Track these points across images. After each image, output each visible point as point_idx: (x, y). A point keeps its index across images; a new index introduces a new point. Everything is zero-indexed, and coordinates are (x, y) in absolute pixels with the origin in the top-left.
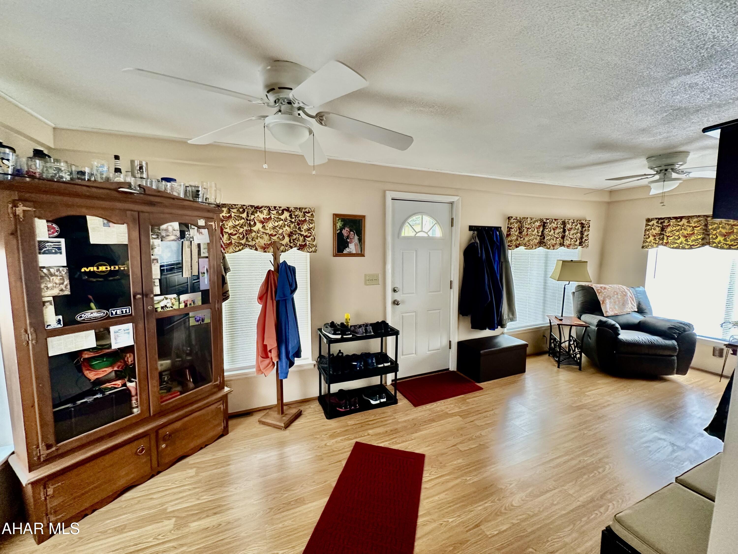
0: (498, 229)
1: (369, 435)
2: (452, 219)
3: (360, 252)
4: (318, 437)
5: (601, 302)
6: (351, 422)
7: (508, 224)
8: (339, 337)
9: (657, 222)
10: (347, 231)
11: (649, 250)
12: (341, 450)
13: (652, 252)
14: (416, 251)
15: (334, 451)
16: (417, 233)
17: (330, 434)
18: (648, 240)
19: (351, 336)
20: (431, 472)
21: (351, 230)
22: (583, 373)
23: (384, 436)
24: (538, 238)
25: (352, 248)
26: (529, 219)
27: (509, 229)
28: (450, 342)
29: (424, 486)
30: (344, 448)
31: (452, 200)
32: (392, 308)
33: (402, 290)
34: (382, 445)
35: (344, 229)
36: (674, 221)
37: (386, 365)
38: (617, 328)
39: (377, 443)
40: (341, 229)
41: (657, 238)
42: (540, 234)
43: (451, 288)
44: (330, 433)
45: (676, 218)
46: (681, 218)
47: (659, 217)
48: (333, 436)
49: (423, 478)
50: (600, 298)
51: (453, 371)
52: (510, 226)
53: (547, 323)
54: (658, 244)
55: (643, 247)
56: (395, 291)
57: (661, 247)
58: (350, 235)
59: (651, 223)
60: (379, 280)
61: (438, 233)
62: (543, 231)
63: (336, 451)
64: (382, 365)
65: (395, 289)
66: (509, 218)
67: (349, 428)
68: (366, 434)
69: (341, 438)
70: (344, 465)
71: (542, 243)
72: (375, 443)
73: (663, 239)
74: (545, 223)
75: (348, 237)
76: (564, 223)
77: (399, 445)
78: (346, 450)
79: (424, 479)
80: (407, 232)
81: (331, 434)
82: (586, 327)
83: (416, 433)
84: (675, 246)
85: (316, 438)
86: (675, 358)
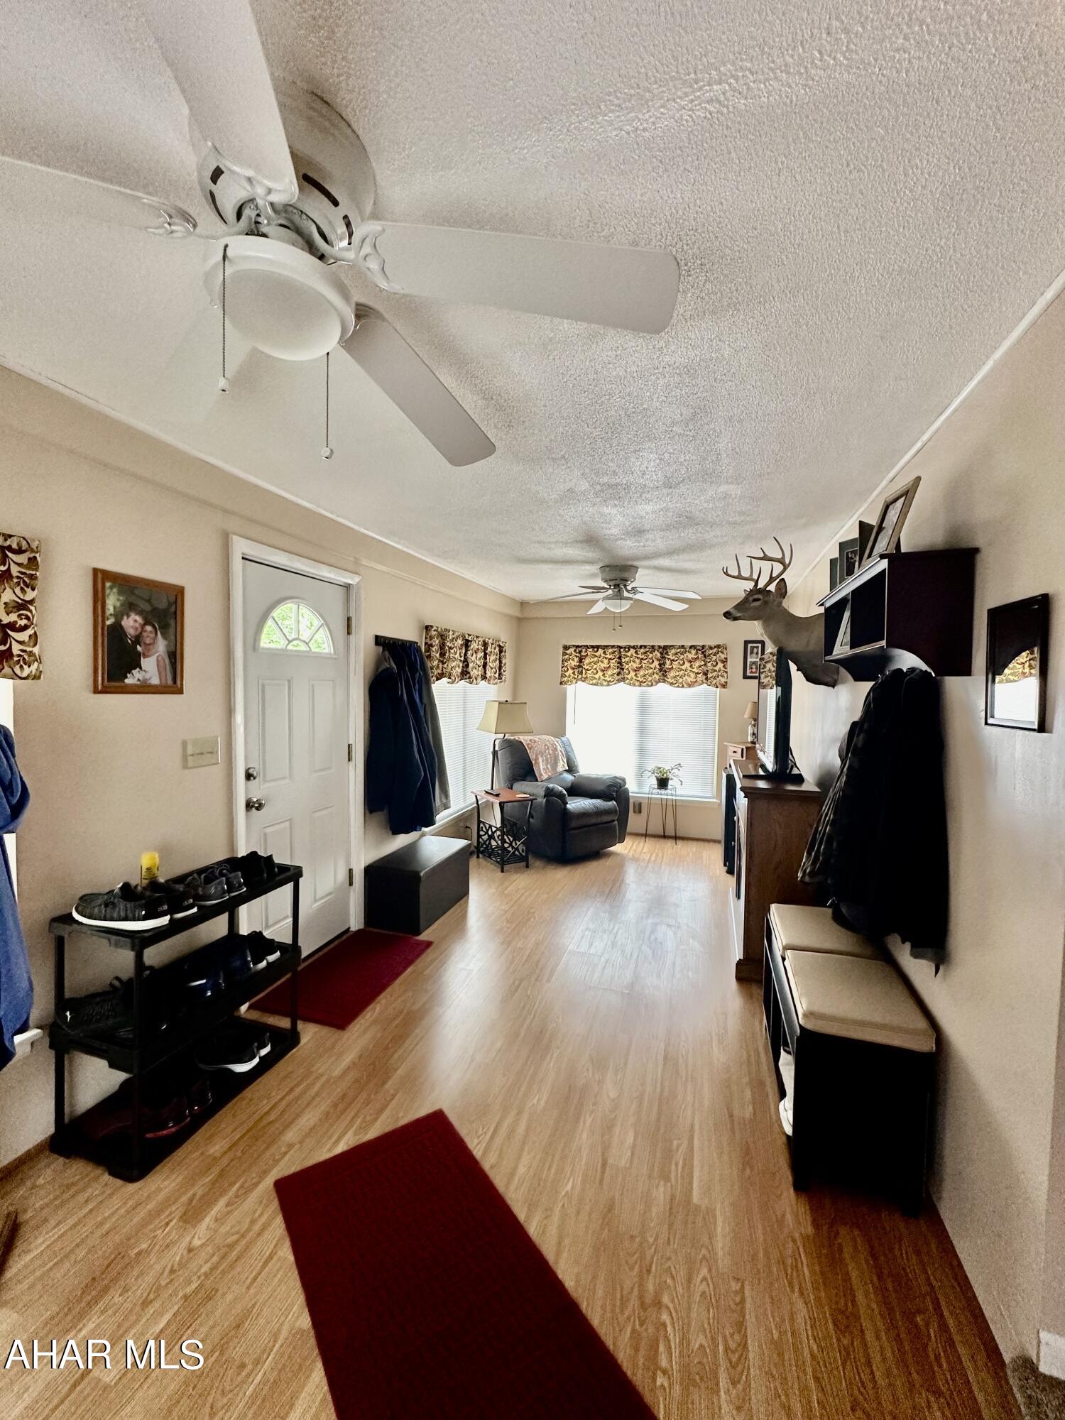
0: (412, 644)
1: (290, 1146)
2: (349, 619)
3: (170, 682)
4: (144, 1246)
5: (533, 762)
6: (216, 1148)
7: (426, 638)
8: (165, 920)
9: (575, 651)
10: (136, 621)
11: (568, 687)
12: (248, 1230)
13: (570, 689)
14: (289, 681)
15: (231, 1247)
16: (290, 642)
17: (178, 1214)
18: (567, 674)
19: (195, 910)
20: (477, 1132)
21: (147, 622)
22: (533, 871)
23: (332, 1125)
24: (461, 665)
25: (150, 668)
26: (451, 633)
27: (429, 646)
28: (351, 871)
29: (486, 1165)
30: (253, 1222)
31: (349, 581)
32: (247, 817)
33: (264, 776)
34: (341, 1148)
35: (128, 617)
36: (591, 650)
37: (271, 958)
38: (564, 795)
39: (330, 1150)
40: (119, 615)
41: (576, 671)
42: (462, 659)
43: (349, 760)
44: (177, 1210)
45: (593, 647)
46: (598, 647)
47: (577, 644)
48: (191, 1216)
49: (475, 1153)
50: (532, 756)
51: (359, 930)
52: (429, 643)
53: (473, 804)
54: (577, 680)
55: (561, 683)
56: (249, 776)
57: (580, 683)
58: (145, 634)
59: (568, 652)
60: (217, 752)
61: (323, 643)
62: (465, 654)
63: (237, 1242)
64: (264, 964)
65: (251, 771)
66: (428, 628)
67: (225, 1161)
68: (283, 1149)
69: (222, 1202)
70: (291, 1258)
71: (465, 674)
72: (324, 1154)
73: (581, 673)
74: (468, 641)
75: (138, 639)
76: (485, 644)
77: (378, 1124)
78: (264, 1219)
79: (477, 1153)
80: (270, 639)
81: (182, 1210)
82: (532, 800)
83: (389, 1078)
84: (595, 681)
85: (139, 1254)
86: (616, 822)
